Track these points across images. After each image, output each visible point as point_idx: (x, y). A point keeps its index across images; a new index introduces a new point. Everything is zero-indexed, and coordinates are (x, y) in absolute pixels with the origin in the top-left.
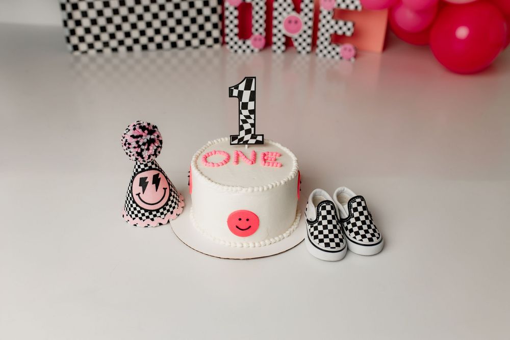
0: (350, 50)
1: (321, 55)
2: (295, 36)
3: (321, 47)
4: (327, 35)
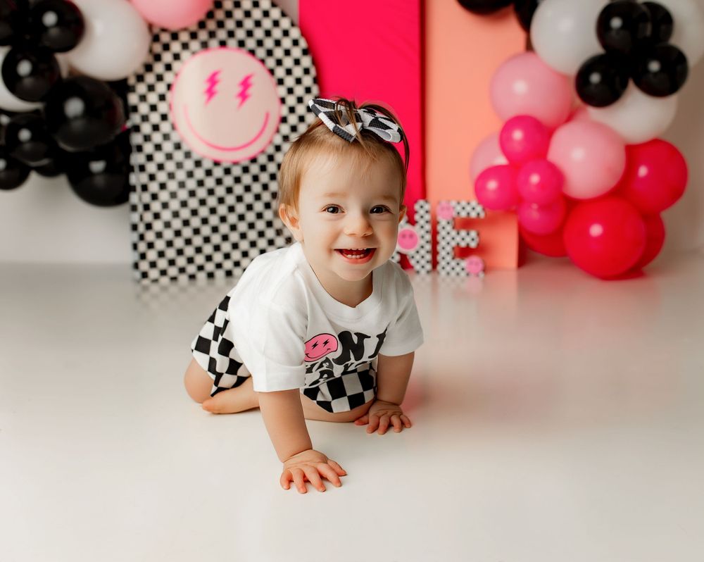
0: (477, 264)
1: (443, 273)
2: (410, 252)
3: (443, 263)
4: (449, 249)
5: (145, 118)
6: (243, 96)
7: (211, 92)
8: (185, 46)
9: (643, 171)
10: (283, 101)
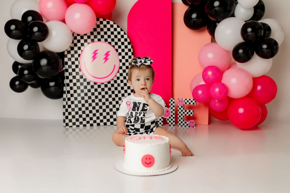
0: (193, 123)
1: (180, 126)
2: (167, 118)
3: (180, 122)
4: (182, 117)
5: (70, 67)
6: (106, 59)
7: (94, 57)
8: (86, 41)
9: (259, 88)
10: (121, 61)
